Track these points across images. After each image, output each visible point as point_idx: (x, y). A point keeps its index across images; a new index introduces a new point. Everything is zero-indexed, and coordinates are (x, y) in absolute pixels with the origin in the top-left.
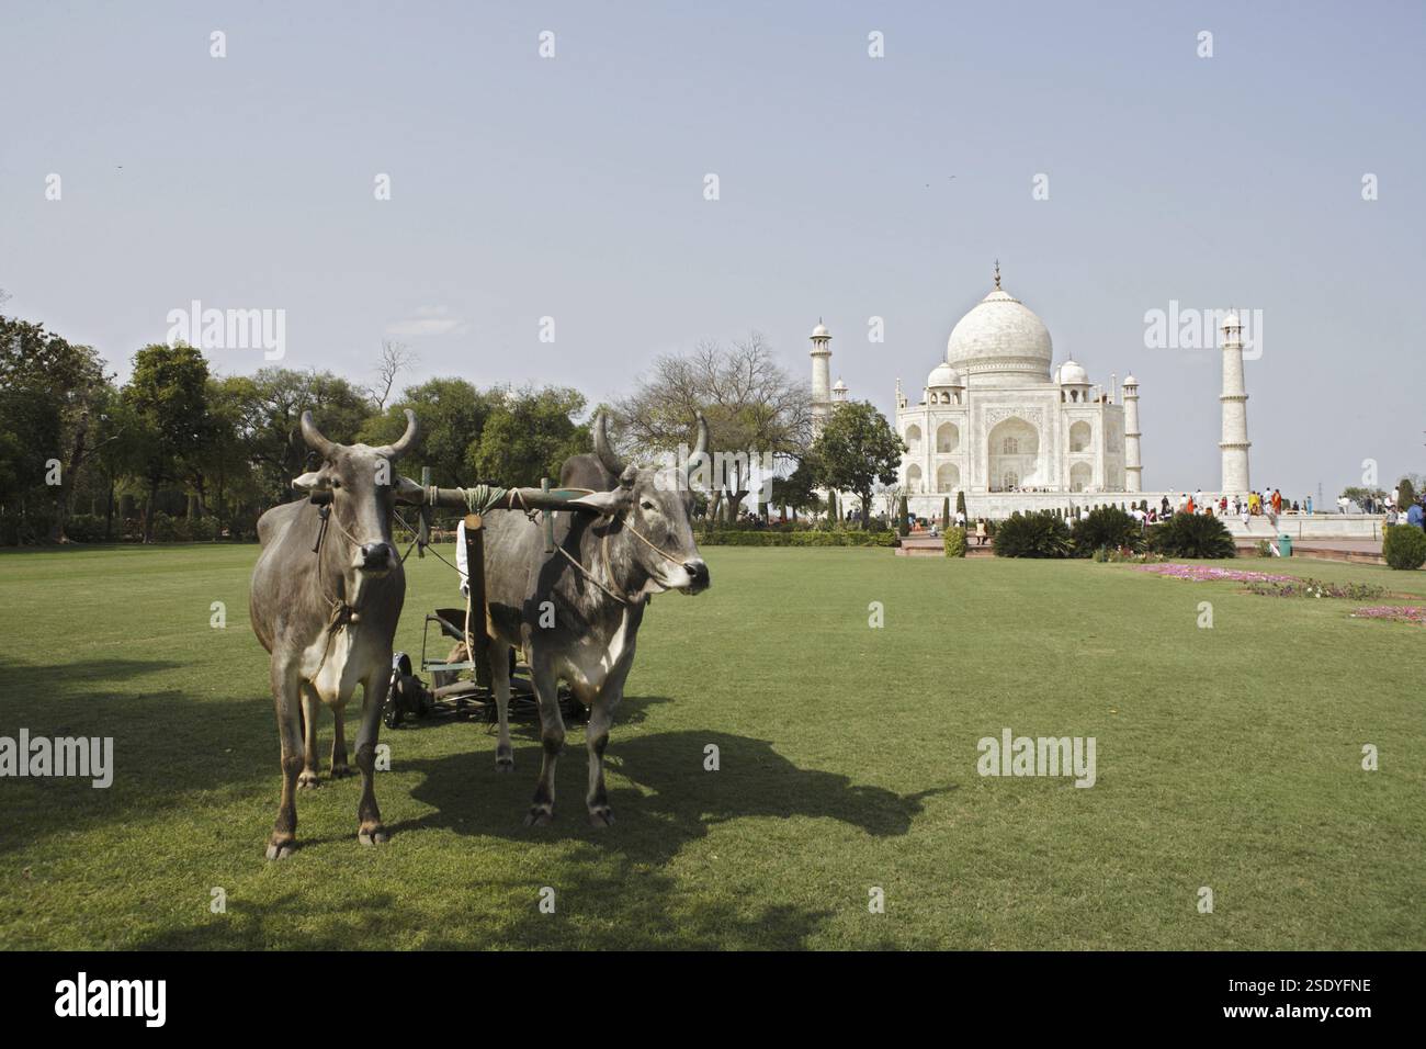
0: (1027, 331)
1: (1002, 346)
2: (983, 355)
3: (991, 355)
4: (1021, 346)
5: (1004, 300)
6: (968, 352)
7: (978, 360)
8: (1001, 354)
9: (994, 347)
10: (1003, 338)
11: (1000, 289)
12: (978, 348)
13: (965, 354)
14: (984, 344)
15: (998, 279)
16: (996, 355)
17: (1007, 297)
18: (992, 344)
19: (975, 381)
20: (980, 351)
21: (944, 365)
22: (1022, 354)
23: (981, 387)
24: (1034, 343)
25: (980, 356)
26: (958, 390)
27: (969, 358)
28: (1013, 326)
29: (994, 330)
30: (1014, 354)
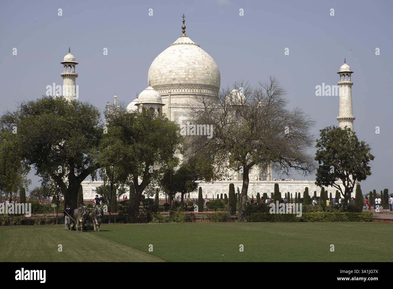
0: (206, 67)
1: (190, 77)
2: (176, 82)
3: (182, 82)
4: (202, 77)
5: (189, 44)
6: (166, 79)
7: (172, 85)
8: (188, 82)
9: (184, 76)
10: (190, 71)
11: (186, 36)
12: (173, 77)
13: (164, 80)
14: (177, 74)
15: (184, 28)
16: (186, 83)
17: (191, 42)
18: (182, 74)
19: (174, 100)
20: (174, 79)
21: (150, 88)
22: (203, 83)
23: (179, 105)
24: (210, 75)
25: (174, 82)
26: (160, 107)
27: (166, 83)
28: (197, 63)
29: (184, 65)
30: (198, 82)
